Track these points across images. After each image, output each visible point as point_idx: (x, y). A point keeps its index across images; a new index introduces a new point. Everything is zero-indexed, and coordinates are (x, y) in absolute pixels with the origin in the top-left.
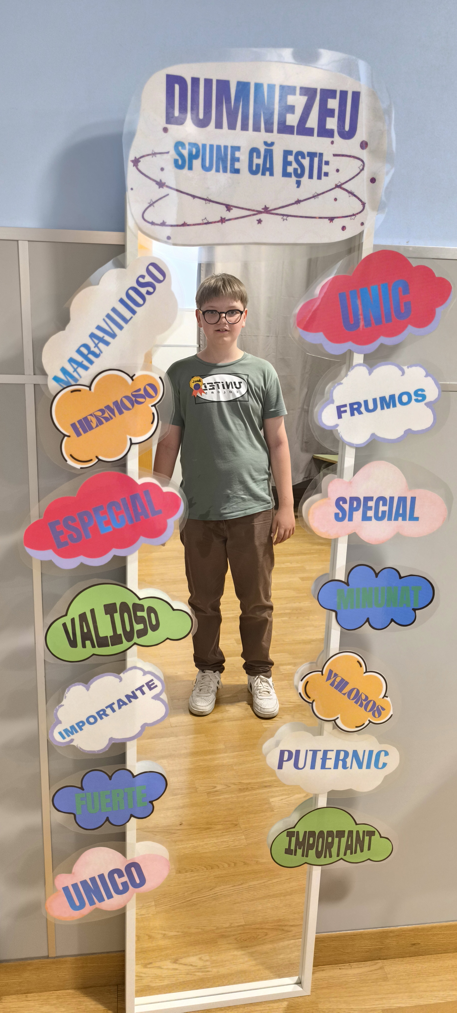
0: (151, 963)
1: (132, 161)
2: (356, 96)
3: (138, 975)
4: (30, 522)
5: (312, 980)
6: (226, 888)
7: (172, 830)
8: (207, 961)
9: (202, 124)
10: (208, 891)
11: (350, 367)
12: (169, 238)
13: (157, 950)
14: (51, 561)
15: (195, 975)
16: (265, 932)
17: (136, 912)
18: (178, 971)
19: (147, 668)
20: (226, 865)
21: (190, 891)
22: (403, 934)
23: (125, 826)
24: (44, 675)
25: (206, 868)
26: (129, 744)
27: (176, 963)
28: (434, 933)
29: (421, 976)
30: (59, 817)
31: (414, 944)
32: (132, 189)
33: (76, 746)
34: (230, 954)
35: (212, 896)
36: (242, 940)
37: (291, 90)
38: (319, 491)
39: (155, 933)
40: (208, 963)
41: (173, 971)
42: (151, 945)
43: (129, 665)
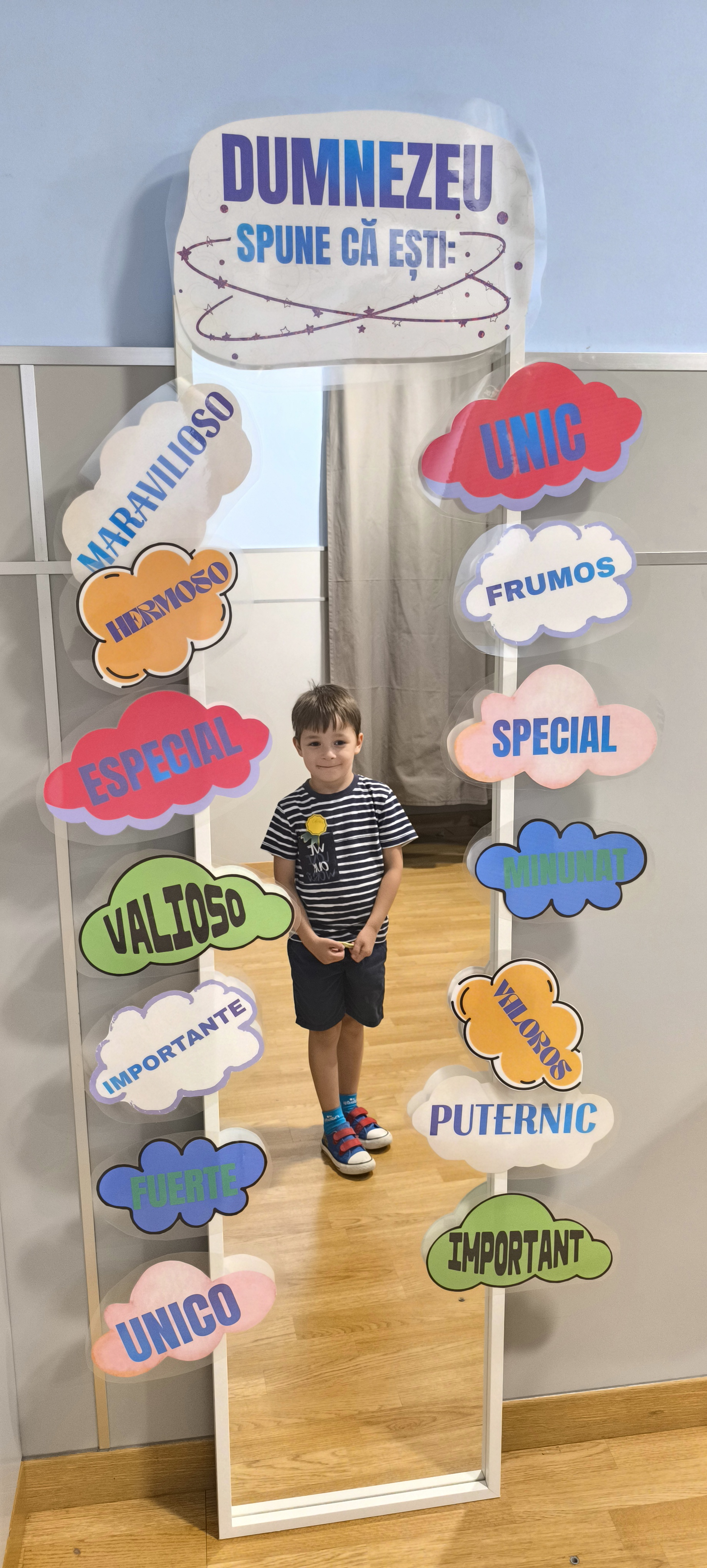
0: (258, 1461)
1: (180, 253)
3: (236, 1476)
4: (51, 768)
5: (501, 1473)
6: (374, 1357)
8: (344, 1456)
9: (274, 198)
10: (346, 1362)
12: (235, 358)
13: (267, 1443)
14: (84, 823)
15: (325, 1476)
16: (433, 1417)
19: (231, 982)
20: (374, 1327)
21: (318, 1363)
22: (637, 1396)
23: (206, 1227)
24: (78, 999)
25: (343, 1332)
26: (207, 1099)
27: (297, 1460)
28: (684, 1393)
29: (667, 1460)
30: (108, 1214)
31: (655, 1414)
32: (181, 291)
34: (379, 1447)
36: (397, 1428)
37: (396, 148)
39: (265, 1420)
40: (345, 1460)
41: (291, 1472)
42: (259, 1437)
43: (203, 978)
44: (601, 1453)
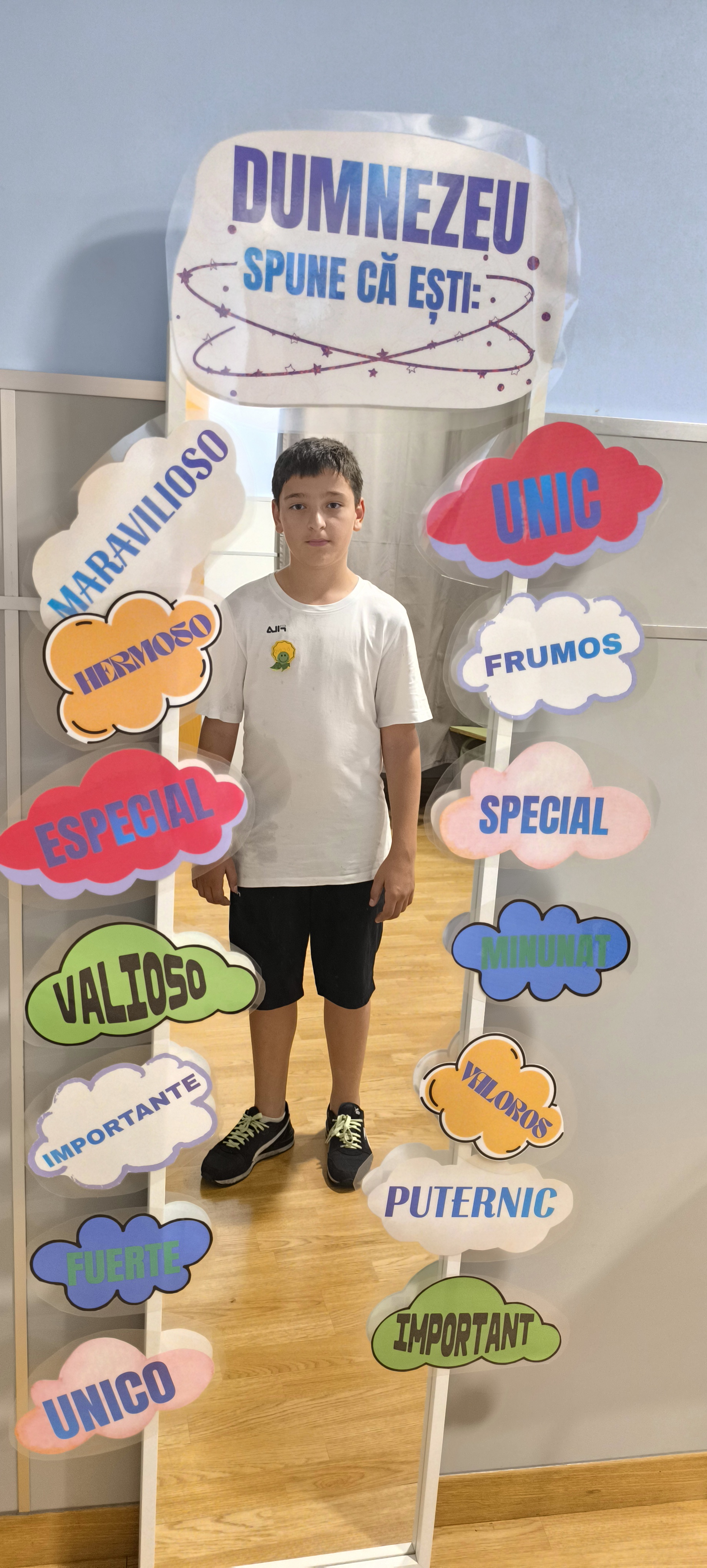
0: (180, 1522)
1: (180, 275)
2: (523, 189)
3: (161, 1540)
4: (7, 826)
5: (432, 1549)
6: (301, 1402)
7: (219, 1310)
8: (269, 1518)
9: (289, 222)
11: (507, 597)
12: (233, 393)
13: (190, 1501)
15: (250, 1541)
16: (361, 1473)
17: (159, 1441)
18: (222, 1535)
19: (185, 1056)
20: (302, 1367)
21: (244, 1407)
22: (575, 1475)
23: (144, 1305)
24: (23, 1065)
25: (270, 1372)
26: (153, 1176)
27: (221, 1522)
28: (623, 1474)
29: (602, 1541)
30: (40, 1289)
31: (591, 1492)
32: (178, 317)
33: (71, 1178)
34: (305, 1507)
35: (279, 1415)
36: (325, 1486)
37: (425, 176)
38: (457, 786)
39: (188, 1474)
40: (270, 1522)
41: (214, 1535)
42: (181, 1494)
43: (157, 1050)
44: (535, 1531)
